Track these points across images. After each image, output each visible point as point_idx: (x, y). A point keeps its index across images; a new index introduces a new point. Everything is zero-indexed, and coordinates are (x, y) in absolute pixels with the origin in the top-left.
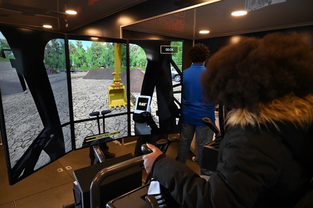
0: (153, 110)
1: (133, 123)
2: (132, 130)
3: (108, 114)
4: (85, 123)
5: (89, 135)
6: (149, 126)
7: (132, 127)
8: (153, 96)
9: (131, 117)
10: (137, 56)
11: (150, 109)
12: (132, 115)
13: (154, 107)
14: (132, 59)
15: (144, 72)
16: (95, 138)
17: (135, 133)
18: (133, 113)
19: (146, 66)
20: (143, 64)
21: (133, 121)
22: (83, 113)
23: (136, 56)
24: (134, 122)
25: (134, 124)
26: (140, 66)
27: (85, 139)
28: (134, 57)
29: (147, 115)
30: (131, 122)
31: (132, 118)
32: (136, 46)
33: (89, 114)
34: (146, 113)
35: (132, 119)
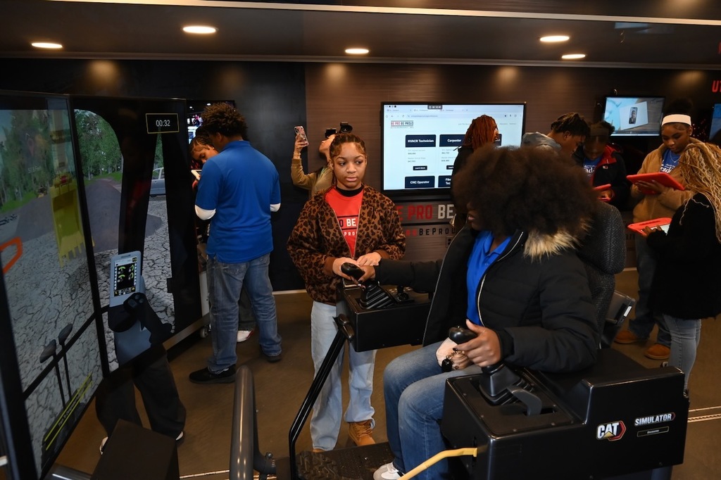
0: (148, 283)
1: (110, 335)
2: (112, 355)
3: (70, 337)
4: (36, 392)
5: (48, 427)
6: (145, 328)
7: (111, 345)
8: (145, 246)
9: (104, 321)
10: (97, 146)
11: (142, 283)
12: (105, 316)
13: (150, 277)
14: (87, 155)
15: (119, 188)
16: (58, 427)
17: (119, 362)
18: (107, 308)
19: (122, 171)
20: (115, 166)
21: (110, 330)
22: (28, 362)
23: (95, 145)
24: (112, 334)
25: (113, 337)
26: (107, 172)
27: (43, 443)
28: (91, 147)
29: (137, 301)
30: (106, 334)
31: (107, 323)
32: (92, 115)
33: (39, 361)
34: (136, 297)
35: (106, 326)
